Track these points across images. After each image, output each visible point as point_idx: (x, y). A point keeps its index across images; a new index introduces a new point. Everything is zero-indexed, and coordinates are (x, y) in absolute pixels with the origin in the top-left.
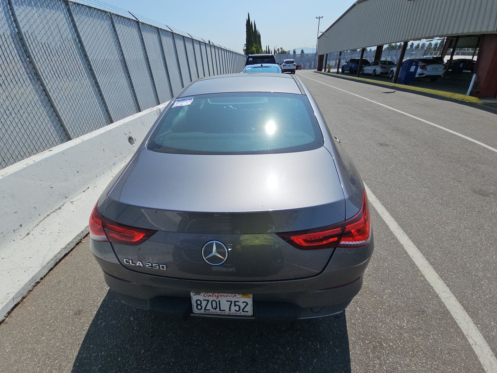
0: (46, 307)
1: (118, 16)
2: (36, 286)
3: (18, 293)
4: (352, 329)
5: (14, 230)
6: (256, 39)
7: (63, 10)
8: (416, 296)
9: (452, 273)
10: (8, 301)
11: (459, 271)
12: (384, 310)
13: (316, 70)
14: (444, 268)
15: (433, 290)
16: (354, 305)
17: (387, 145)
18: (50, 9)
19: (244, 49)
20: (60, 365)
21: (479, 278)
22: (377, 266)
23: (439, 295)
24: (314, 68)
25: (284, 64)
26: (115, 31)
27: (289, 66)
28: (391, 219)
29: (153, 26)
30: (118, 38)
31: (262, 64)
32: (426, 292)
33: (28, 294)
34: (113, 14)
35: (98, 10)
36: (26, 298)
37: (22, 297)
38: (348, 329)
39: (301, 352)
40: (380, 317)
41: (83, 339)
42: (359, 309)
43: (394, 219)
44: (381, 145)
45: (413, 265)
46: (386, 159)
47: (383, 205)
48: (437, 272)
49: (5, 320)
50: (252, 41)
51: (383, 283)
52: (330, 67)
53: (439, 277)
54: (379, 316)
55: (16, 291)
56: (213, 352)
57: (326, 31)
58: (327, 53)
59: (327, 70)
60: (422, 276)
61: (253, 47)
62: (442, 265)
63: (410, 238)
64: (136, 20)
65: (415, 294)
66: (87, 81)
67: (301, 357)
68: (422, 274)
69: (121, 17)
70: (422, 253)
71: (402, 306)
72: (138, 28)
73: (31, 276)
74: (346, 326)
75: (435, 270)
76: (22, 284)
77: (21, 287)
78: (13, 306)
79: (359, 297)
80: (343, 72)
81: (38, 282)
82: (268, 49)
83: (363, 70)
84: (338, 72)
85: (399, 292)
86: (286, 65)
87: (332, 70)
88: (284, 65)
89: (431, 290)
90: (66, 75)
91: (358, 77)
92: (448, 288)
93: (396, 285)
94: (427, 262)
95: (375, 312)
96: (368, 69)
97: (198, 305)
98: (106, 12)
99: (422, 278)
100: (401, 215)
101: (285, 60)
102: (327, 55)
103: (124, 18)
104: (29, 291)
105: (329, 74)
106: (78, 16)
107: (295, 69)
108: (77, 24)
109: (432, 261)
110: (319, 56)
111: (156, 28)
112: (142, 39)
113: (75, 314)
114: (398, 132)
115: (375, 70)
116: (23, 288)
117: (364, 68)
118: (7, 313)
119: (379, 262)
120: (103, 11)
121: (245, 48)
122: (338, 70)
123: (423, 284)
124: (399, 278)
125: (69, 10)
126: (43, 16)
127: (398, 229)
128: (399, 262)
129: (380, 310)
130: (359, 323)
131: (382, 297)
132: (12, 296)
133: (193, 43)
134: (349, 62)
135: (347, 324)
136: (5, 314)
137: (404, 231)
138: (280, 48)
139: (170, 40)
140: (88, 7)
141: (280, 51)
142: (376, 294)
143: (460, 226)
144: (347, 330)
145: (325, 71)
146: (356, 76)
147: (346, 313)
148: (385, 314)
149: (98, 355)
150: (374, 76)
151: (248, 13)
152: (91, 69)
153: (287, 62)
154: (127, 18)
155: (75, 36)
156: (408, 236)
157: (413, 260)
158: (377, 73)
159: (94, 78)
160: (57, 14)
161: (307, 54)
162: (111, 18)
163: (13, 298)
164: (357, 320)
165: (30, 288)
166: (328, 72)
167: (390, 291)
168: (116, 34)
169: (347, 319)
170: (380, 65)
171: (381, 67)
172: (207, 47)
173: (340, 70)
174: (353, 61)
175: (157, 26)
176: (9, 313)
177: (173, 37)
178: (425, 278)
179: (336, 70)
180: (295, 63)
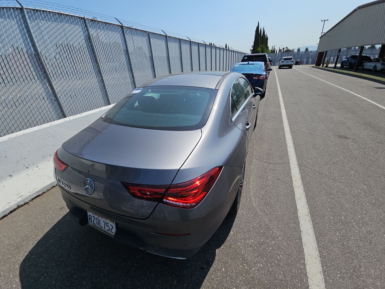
0: (51, 200)
1: (153, 33)
2: (53, 188)
3: (41, 189)
4: (208, 282)
5: (50, 155)
6: (263, 41)
7: (120, 32)
8: (285, 279)
9: (339, 272)
10: (34, 192)
11: (348, 273)
12: (245, 279)
13: (314, 65)
14: (333, 265)
15: (307, 280)
16: (222, 265)
17: (346, 138)
18: (112, 31)
19: (251, 50)
20: (38, 234)
21: (366, 285)
22: (263, 241)
23: (310, 287)
24: (312, 63)
25: (282, 60)
26: (150, 43)
27: (287, 62)
28: (305, 206)
29: (177, 38)
30: (151, 48)
31: (249, 62)
32: (298, 280)
33: (47, 191)
34: (150, 32)
35: (141, 30)
36: (45, 194)
37: (43, 192)
38: (205, 280)
39: (160, 282)
40: (238, 283)
41: (55, 223)
42: (223, 270)
43: (308, 207)
44: (340, 137)
45: (301, 251)
46: (337, 151)
47: (305, 191)
48: (322, 267)
49: (29, 202)
50: (259, 43)
51: (260, 257)
52: (328, 63)
53: (321, 271)
54: (238, 281)
55: (40, 188)
56: (109, 258)
57: (328, 32)
58: (326, 50)
59: (325, 65)
60: (304, 264)
61: (259, 48)
62: (333, 261)
63: (314, 227)
64: (165, 35)
65: (285, 277)
66: (127, 74)
67: (158, 285)
68: (305, 263)
69: (156, 34)
70: (317, 244)
71: (264, 282)
72: (166, 40)
73: (51, 182)
74: (205, 278)
75: (322, 263)
76: (45, 185)
77: (44, 186)
78: (36, 196)
79: (230, 260)
80: (342, 67)
81: (54, 186)
82: (273, 49)
83: (363, 65)
84: (335, 67)
85: (271, 270)
86: (284, 61)
87: (330, 65)
88: (282, 62)
89: (305, 280)
90: (115, 71)
91: (355, 72)
92: (325, 284)
93: (271, 263)
94: (318, 253)
95: (236, 277)
96: (369, 65)
97: (90, 219)
98: (146, 32)
99: (302, 266)
100: (318, 204)
101: (284, 57)
102: (326, 52)
103: (157, 34)
104: (48, 190)
105: (327, 69)
106: (128, 36)
107: (292, 65)
108: (127, 40)
109: (324, 254)
110: (319, 53)
111: (179, 39)
112: (168, 47)
113: (60, 209)
114: (368, 126)
115: (375, 67)
116: (45, 187)
117: (365, 64)
118: (31, 199)
119: (268, 239)
120: (144, 31)
122: (336, 65)
123: (300, 271)
124: (279, 258)
125: (123, 32)
126: (107, 36)
127: (306, 216)
128: (288, 245)
129: (241, 278)
130: (217, 280)
131: (250, 268)
132: (37, 190)
133: (206, 47)
134: (350, 58)
135: (207, 277)
136: (30, 199)
137: (312, 219)
138: (285, 47)
139: (188, 46)
140: (135, 29)
141: (285, 50)
142: (247, 263)
143: (380, 230)
144: (203, 281)
145: (322, 66)
146: (353, 71)
147: (211, 268)
148: (244, 282)
149: (56, 235)
150: (374, 72)
151: (258, 22)
152: (131, 67)
153: (286, 59)
154: (160, 34)
155: (125, 47)
156: (313, 225)
157: (304, 247)
158: (377, 70)
159: (132, 72)
160: (115, 35)
161: (311, 52)
162: (149, 35)
163: (38, 192)
164: (217, 277)
165: (49, 188)
166: (325, 67)
167: (262, 265)
168: (150, 45)
169: (209, 273)
170: (380, 62)
171: (382, 64)
172: (217, 50)
173: (339, 65)
174: (353, 57)
175: (179, 38)
176: (33, 199)
177: (191, 44)
178: (305, 267)
179: (333, 65)
180: (293, 60)
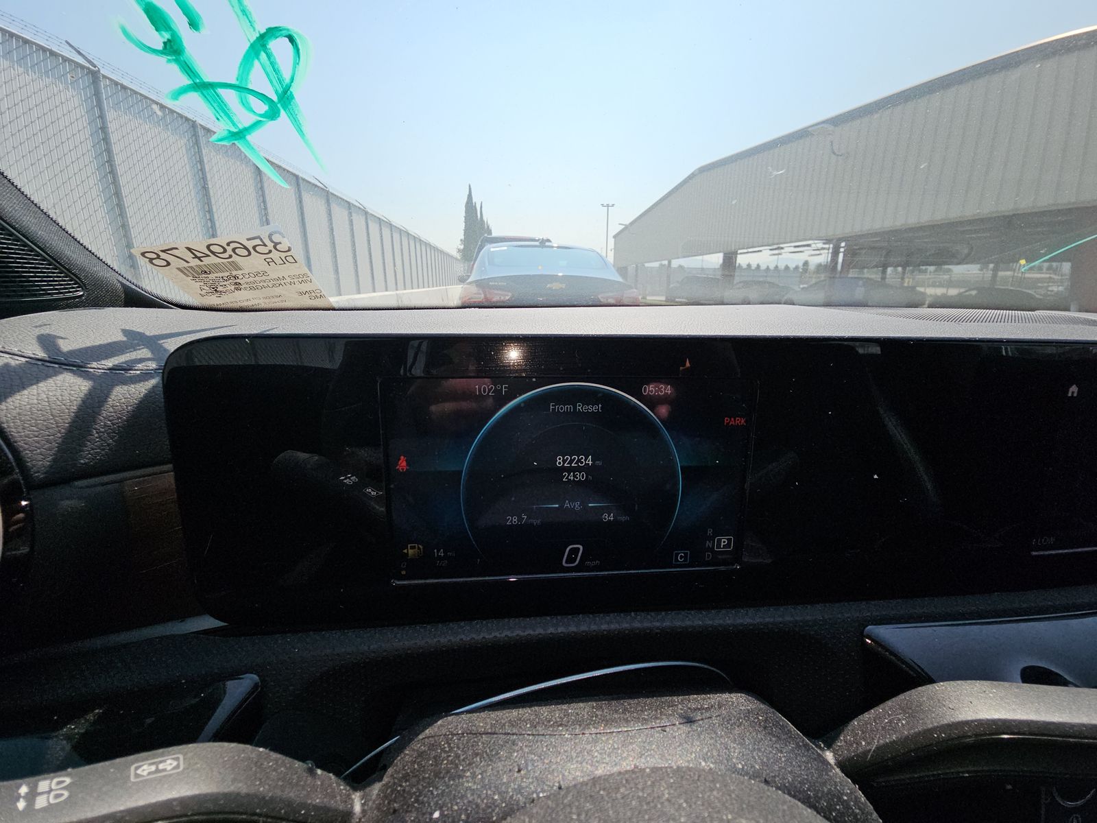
121: (462, 247)
151: (470, 186)
